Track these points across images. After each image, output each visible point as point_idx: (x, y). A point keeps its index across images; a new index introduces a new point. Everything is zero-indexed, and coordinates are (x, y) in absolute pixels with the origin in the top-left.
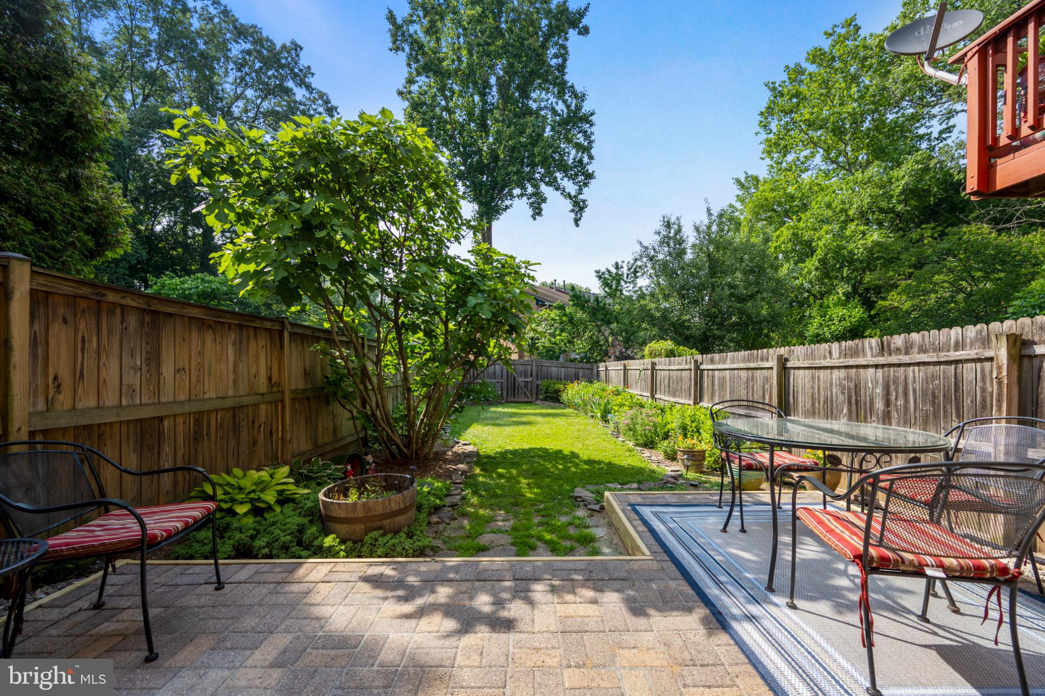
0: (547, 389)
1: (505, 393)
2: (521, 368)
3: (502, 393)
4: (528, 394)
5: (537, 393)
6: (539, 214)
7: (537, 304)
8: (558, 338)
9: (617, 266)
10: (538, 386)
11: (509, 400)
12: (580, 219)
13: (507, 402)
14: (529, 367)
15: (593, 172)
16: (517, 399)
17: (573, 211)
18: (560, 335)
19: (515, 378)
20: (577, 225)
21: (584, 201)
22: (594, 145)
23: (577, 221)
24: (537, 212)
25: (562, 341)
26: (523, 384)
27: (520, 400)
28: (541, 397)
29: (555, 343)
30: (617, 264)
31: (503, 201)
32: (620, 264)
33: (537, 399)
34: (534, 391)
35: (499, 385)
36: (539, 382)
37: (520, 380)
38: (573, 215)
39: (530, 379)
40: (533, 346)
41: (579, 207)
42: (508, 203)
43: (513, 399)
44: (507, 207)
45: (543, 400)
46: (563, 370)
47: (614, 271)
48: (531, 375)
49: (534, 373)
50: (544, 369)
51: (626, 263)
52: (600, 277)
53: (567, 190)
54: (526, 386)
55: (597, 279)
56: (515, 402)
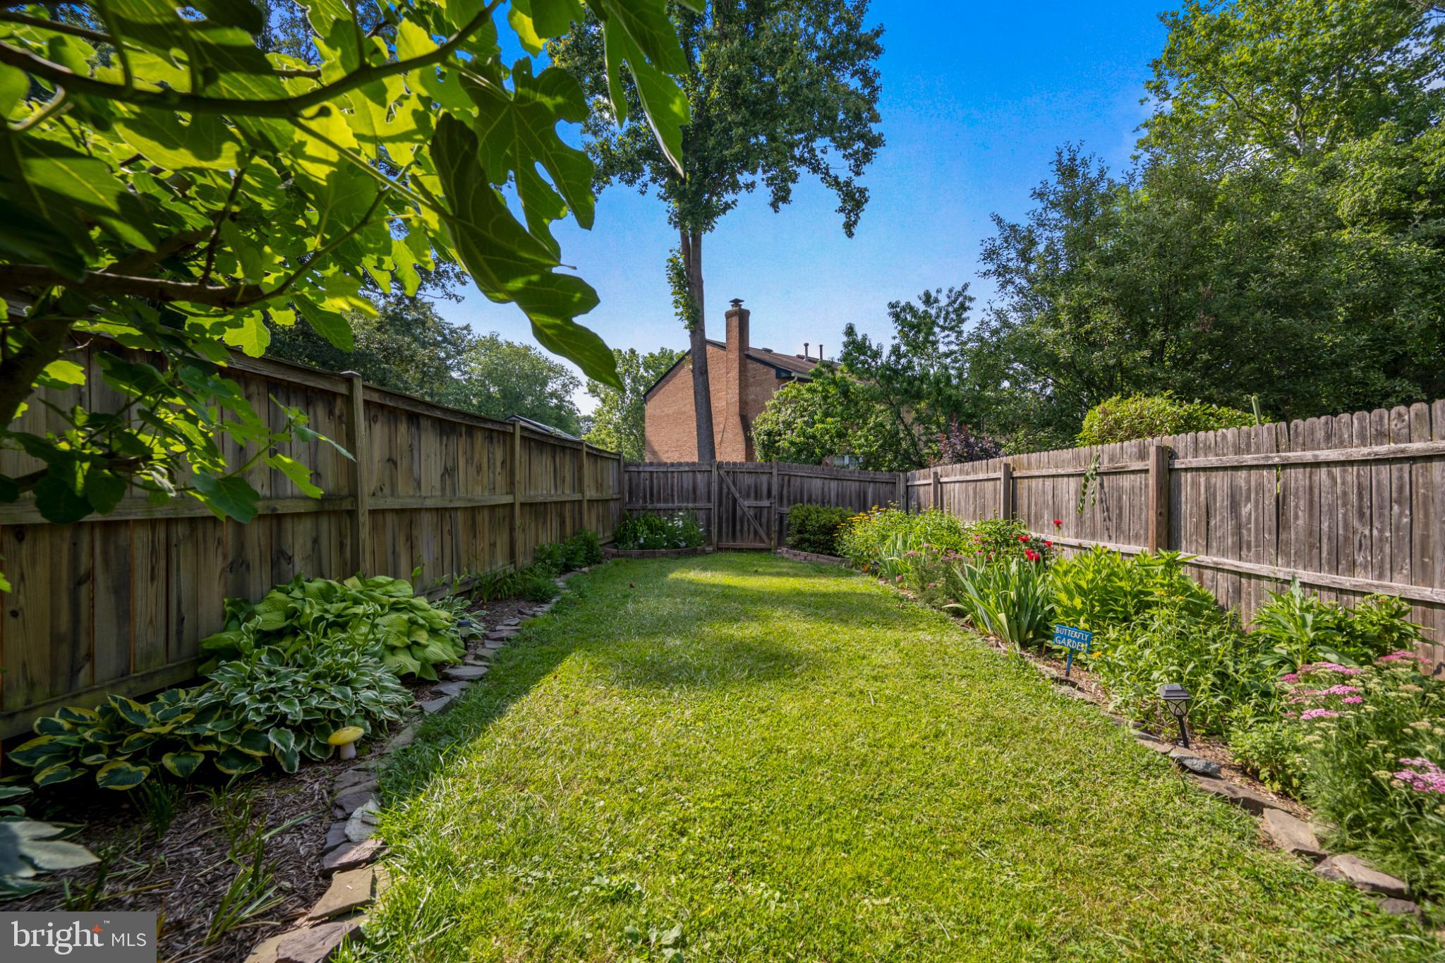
0: (803, 524)
1: (714, 530)
2: (748, 480)
3: (708, 531)
4: (762, 533)
5: (780, 532)
6: (785, 199)
7: (778, 376)
8: (819, 426)
9: (928, 299)
10: (782, 517)
11: (724, 544)
12: (855, 222)
13: (719, 549)
14: (764, 478)
15: (881, 135)
16: (738, 544)
17: (842, 210)
18: (823, 422)
19: (735, 500)
20: (850, 235)
21: (862, 191)
22: (879, 95)
23: (849, 228)
24: (781, 197)
25: (827, 431)
26: (752, 512)
27: (745, 545)
28: (790, 540)
29: (814, 437)
30: (927, 295)
31: (720, 195)
32: (934, 294)
33: (780, 543)
34: (775, 527)
35: (702, 514)
36: (785, 510)
37: (746, 504)
38: (842, 218)
39: (766, 503)
40: (770, 446)
41: (853, 201)
42: (728, 197)
43: (731, 544)
44: (727, 207)
45: (793, 547)
46: (834, 484)
47: (921, 307)
48: (769, 495)
49: (775, 491)
50: (796, 483)
51: (945, 292)
52: (896, 316)
53: (832, 172)
54: (758, 517)
55: (891, 319)
56: (735, 550)
